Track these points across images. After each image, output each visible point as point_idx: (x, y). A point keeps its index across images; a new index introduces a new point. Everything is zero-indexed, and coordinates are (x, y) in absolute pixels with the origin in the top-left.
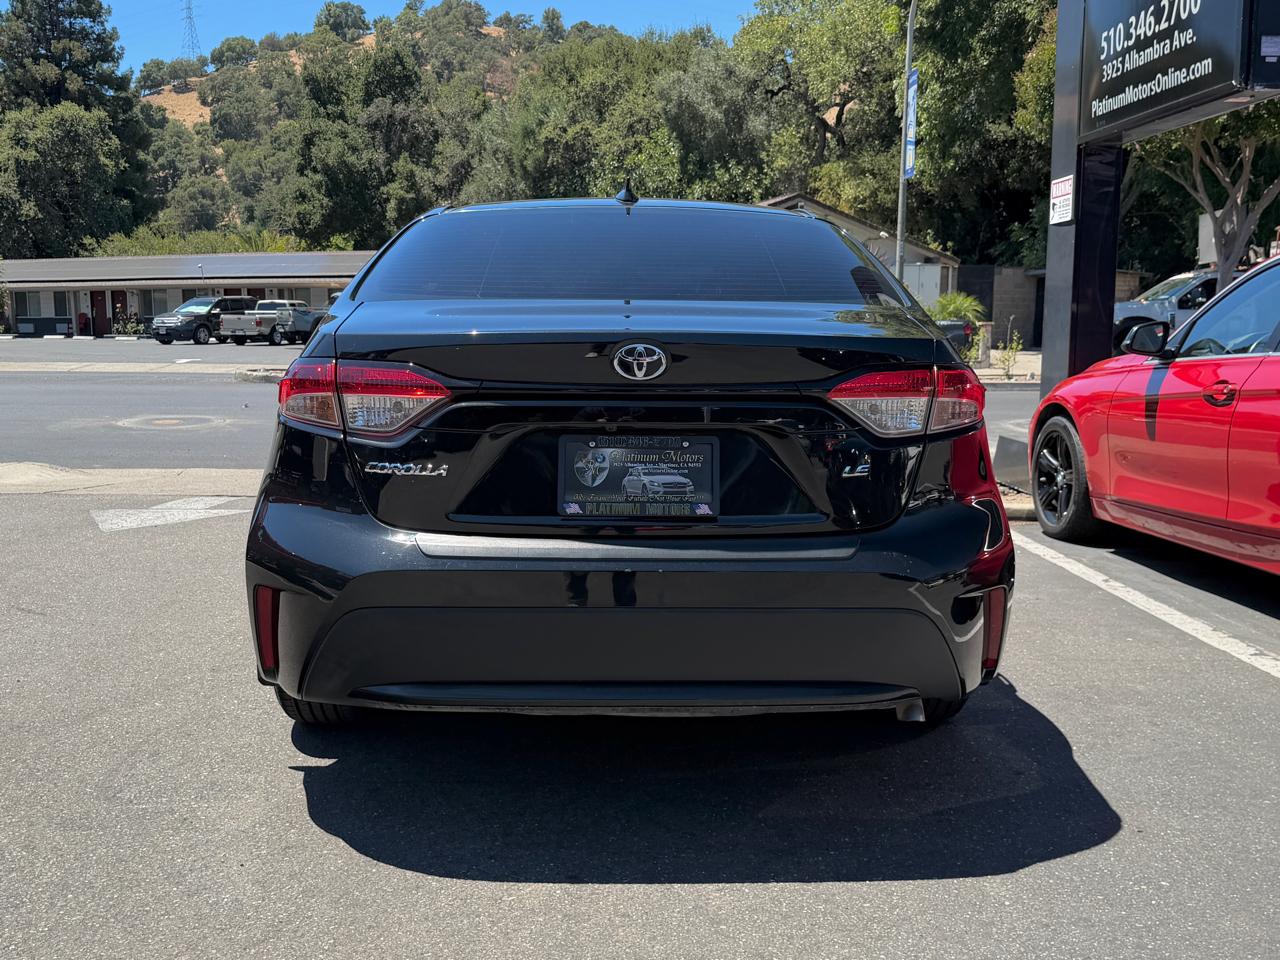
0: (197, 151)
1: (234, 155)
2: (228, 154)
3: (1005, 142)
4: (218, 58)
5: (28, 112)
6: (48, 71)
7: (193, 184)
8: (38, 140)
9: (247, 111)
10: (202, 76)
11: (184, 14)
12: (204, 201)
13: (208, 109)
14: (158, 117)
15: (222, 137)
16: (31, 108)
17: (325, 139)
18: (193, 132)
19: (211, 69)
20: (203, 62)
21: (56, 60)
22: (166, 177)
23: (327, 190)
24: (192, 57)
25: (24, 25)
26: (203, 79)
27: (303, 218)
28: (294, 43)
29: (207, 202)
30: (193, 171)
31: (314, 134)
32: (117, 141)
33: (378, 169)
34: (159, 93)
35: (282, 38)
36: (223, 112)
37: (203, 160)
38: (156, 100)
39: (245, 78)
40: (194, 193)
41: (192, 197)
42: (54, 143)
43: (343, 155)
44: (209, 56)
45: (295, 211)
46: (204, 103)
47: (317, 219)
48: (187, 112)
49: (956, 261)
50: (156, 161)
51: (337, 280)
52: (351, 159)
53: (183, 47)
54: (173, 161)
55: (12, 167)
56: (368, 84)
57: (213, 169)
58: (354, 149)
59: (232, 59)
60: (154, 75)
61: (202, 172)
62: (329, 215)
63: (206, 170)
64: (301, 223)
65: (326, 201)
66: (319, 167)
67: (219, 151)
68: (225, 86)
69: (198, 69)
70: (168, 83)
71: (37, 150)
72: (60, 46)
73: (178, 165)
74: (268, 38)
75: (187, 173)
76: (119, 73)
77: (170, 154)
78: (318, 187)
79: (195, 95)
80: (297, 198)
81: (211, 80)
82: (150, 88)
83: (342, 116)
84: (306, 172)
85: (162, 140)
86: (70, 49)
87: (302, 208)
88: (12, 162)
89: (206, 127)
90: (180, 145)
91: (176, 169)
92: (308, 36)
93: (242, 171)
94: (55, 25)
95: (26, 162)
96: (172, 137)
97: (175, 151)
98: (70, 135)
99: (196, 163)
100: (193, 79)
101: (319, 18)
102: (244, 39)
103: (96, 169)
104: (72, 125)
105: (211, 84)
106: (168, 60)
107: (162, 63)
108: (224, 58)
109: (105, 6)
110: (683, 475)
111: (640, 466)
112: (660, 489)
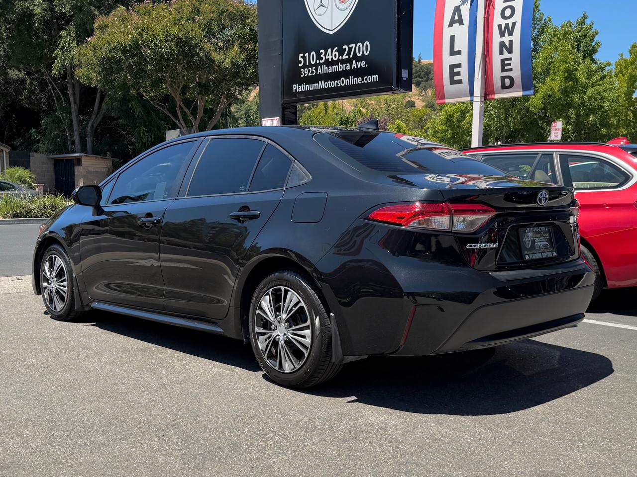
3: (18, 80)
49: (8, 148)
110: (546, 241)
111: (537, 239)
112: (542, 247)
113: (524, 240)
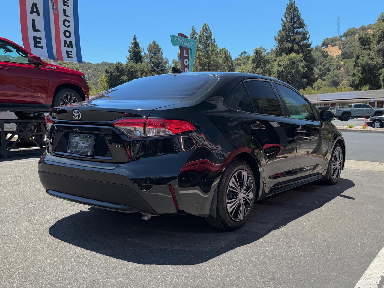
0: (336, 63)
1: (347, 64)
2: (345, 64)
4: (346, 35)
5: (283, 57)
6: (290, 45)
7: (333, 73)
8: (284, 64)
9: (352, 50)
10: (340, 41)
11: (337, 23)
12: (336, 78)
13: (341, 50)
14: (326, 54)
15: (344, 59)
16: (284, 56)
17: (363, 57)
18: (336, 58)
19: (343, 38)
20: (341, 37)
21: (292, 41)
22: (326, 72)
23: (362, 72)
24: (338, 36)
25: (285, 33)
26: (341, 42)
27: (353, 82)
28: (370, 27)
29: (337, 78)
30: (334, 69)
31: (359, 55)
32: (305, 63)
33: (379, 65)
34: (327, 47)
35: (366, 26)
36: (345, 51)
37: (337, 66)
38: (326, 50)
39: (353, 40)
40: (333, 76)
41: (333, 77)
42: (288, 65)
43: (368, 61)
44: (343, 34)
45: (351, 80)
46: (340, 49)
47: (357, 81)
48: (335, 52)
50: (324, 67)
51: (356, 100)
52: (370, 62)
53: (336, 33)
54: (329, 67)
55: (277, 72)
56: (379, 38)
57: (340, 68)
58: (372, 59)
59: (350, 35)
60: (326, 42)
61: (337, 69)
62: (361, 80)
63: (338, 69)
64: (353, 83)
65: (361, 76)
66: (360, 65)
67: (342, 63)
68: (347, 43)
69: (339, 39)
70: (330, 44)
71: (283, 67)
72: (293, 38)
73: (330, 68)
74: (361, 27)
75: (332, 70)
76: (308, 43)
77: (328, 65)
78: (359, 71)
79: (338, 47)
80: (352, 75)
81: (343, 42)
82: (325, 46)
83: (370, 49)
84: (355, 67)
85: (326, 61)
86: (296, 38)
87: (353, 78)
88: (277, 71)
89: (340, 56)
90: (331, 62)
91: (329, 69)
92: (375, 24)
93: (348, 68)
94: (293, 31)
95: (280, 70)
96: (329, 60)
97: (330, 64)
98: (293, 62)
99: (335, 67)
100: (338, 42)
101: (379, 18)
102: (354, 28)
103: (298, 71)
104: (293, 59)
105: (342, 43)
106: (331, 37)
107: (329, 38)
108: (348, 35)
109: (306, 24)
110: (88, 144)
111: (81, 142)
112: (84, 148)
113: (72, 141)
